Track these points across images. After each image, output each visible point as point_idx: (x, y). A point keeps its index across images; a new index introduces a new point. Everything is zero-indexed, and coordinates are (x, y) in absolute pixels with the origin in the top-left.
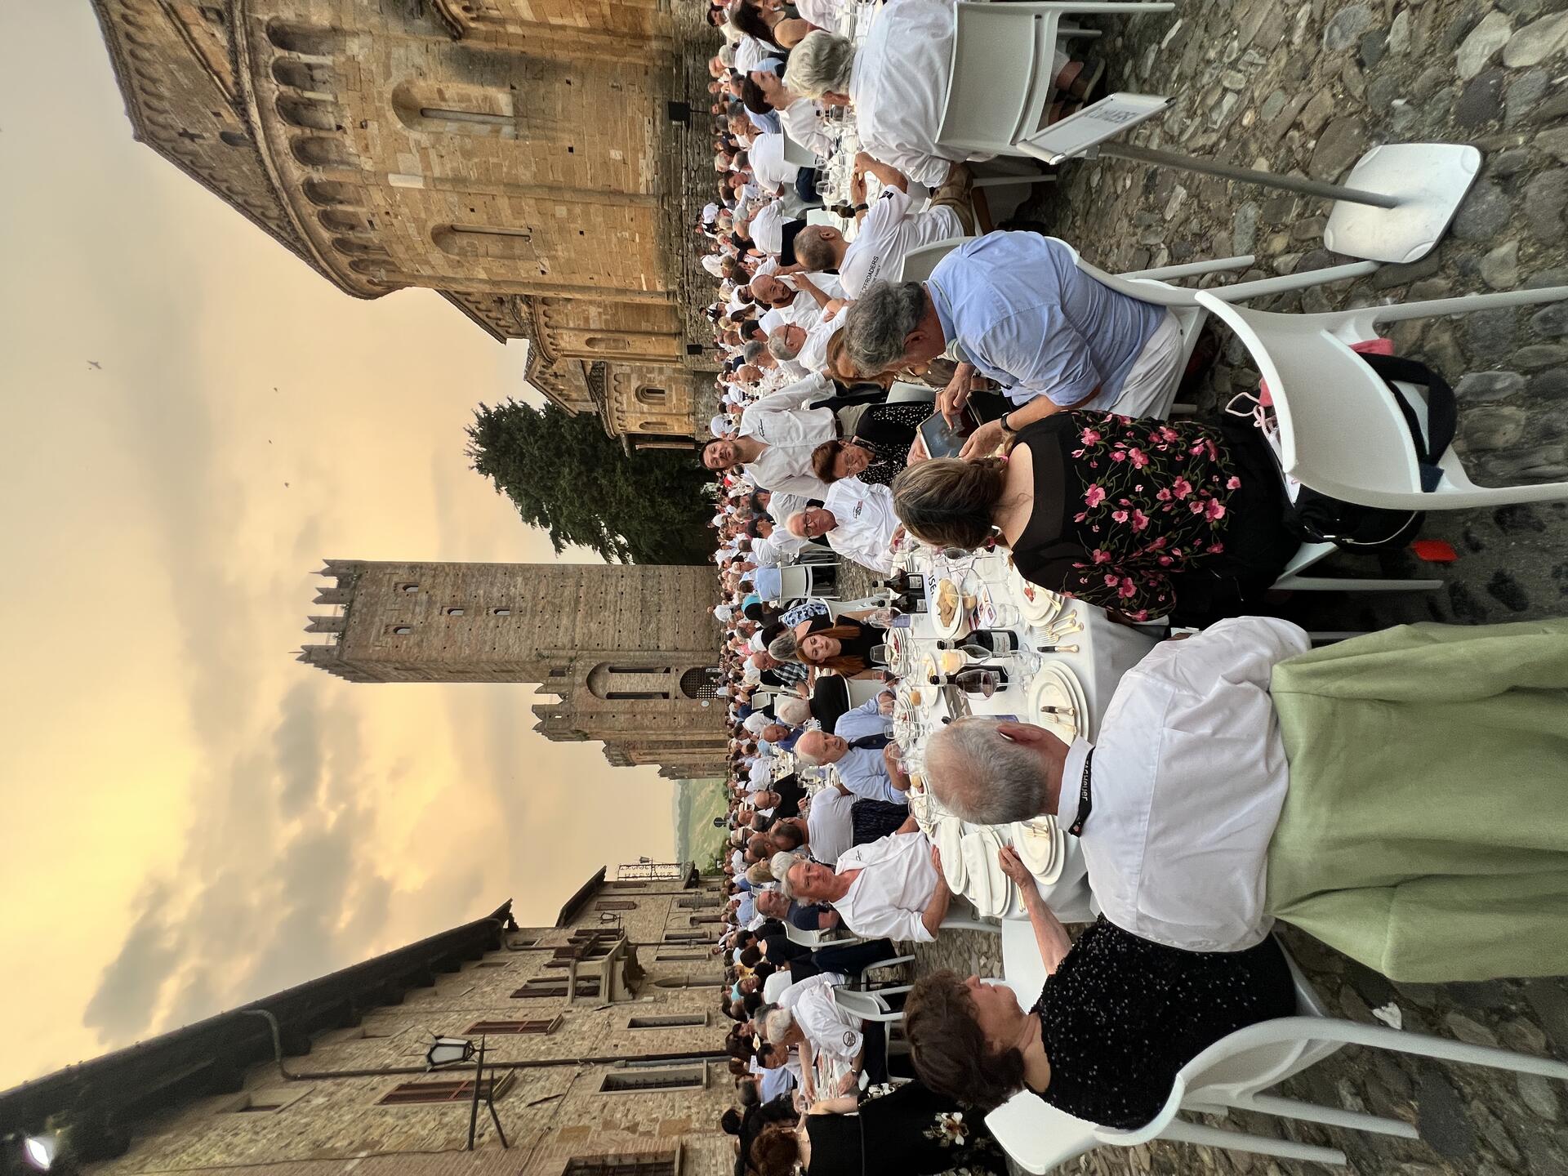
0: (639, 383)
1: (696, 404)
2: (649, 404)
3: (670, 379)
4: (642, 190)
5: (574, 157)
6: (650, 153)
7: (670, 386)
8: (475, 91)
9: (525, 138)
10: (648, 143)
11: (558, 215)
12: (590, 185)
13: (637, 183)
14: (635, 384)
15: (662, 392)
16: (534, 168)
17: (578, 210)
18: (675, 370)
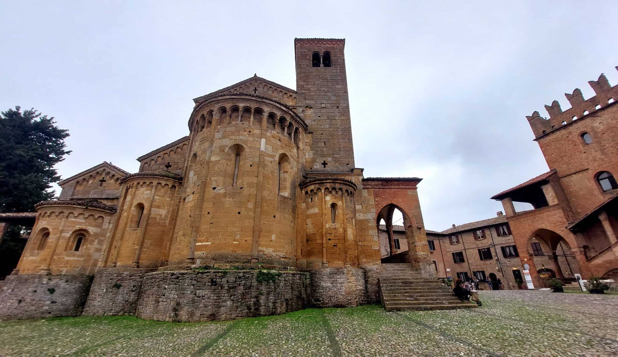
0: (92, 233)
1: (60, 276)
2: (70, 238)
3: (89, 256)
4: (261, 248)
5: (272, 218)
6: (274, 254)
7: (82, 256)
8: (288, 184)
9: (278, 198)
10: (278, 253)
11: (248, 203)
12: (262, 222)
13: (263, 246)
14: (92, 230)
15: (77, 249)
16: (268, 198)
17: (251, 214)
18: (96, 261)
